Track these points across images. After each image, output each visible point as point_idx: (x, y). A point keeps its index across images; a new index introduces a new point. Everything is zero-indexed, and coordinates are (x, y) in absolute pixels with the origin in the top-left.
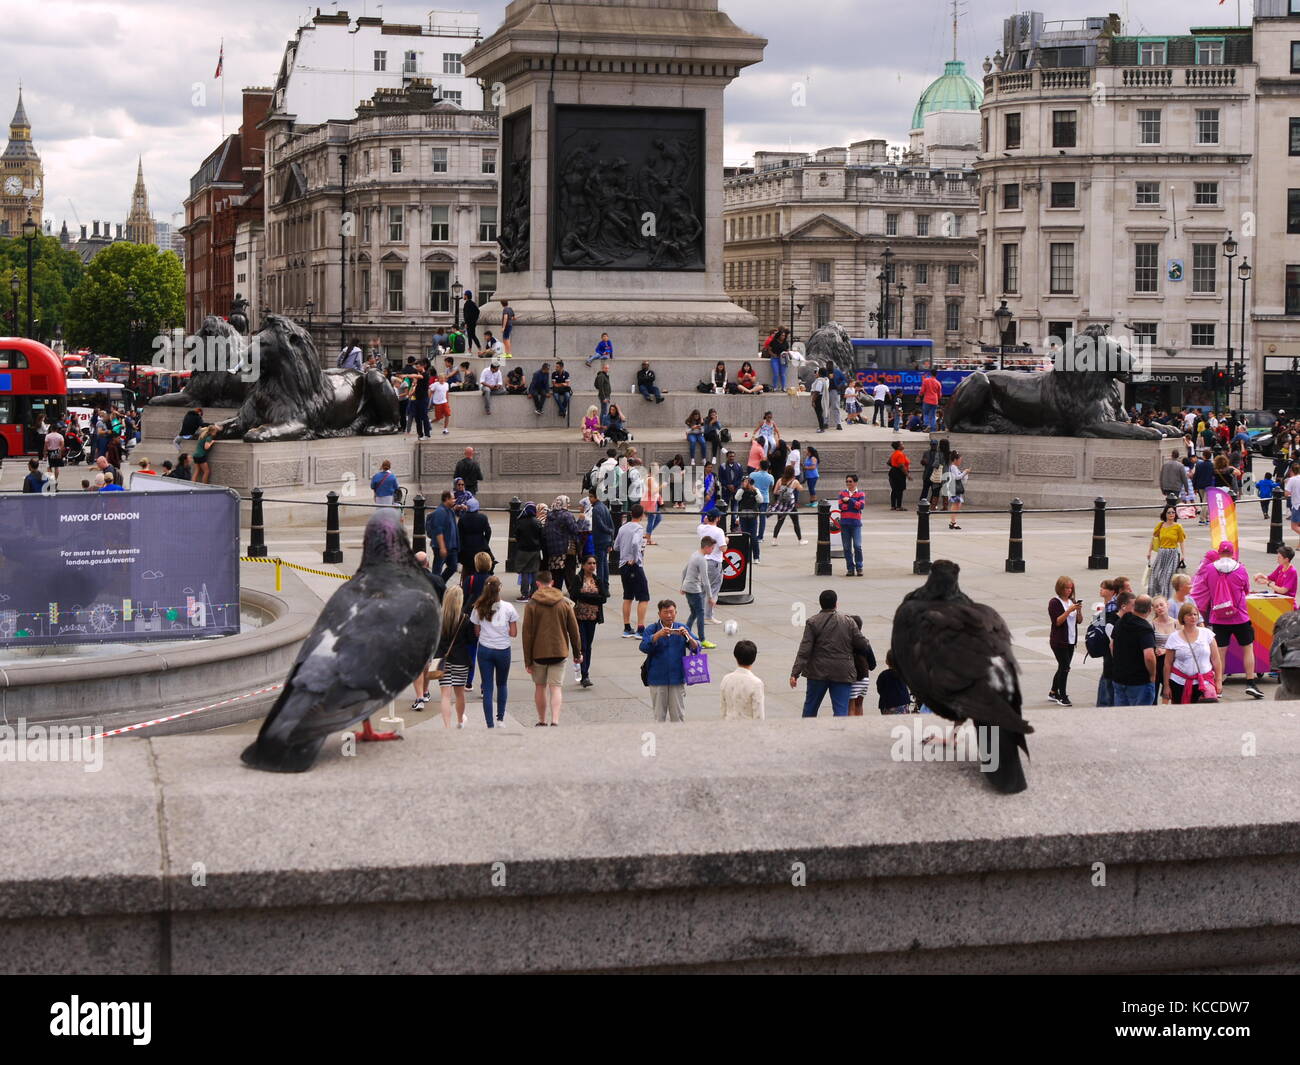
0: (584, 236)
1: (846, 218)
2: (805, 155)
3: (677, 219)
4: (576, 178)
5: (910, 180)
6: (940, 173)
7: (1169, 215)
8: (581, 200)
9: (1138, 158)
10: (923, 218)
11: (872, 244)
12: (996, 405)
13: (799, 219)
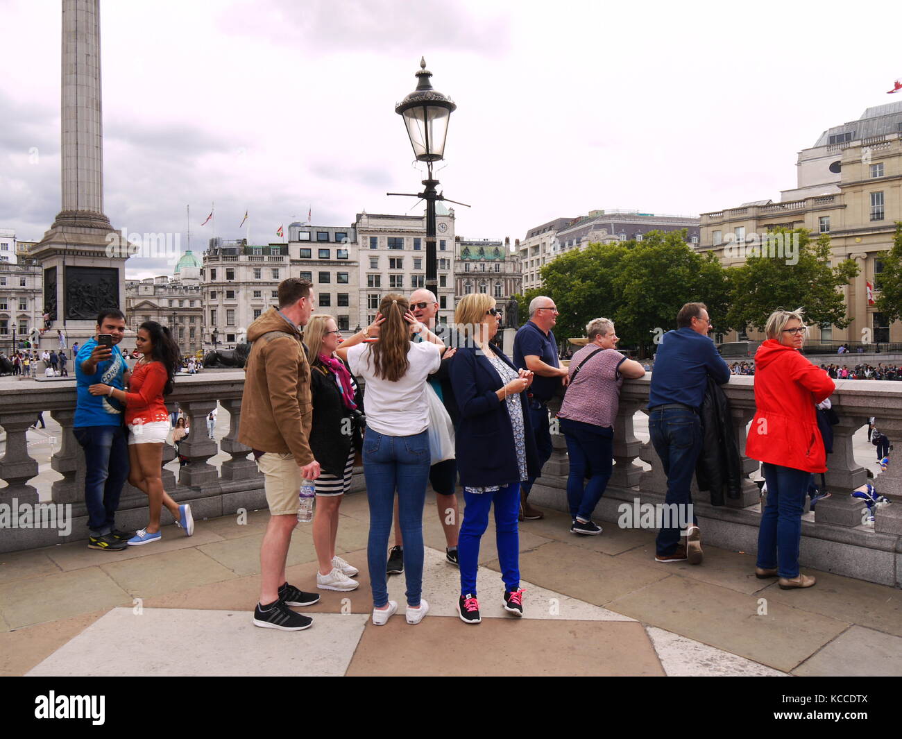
0: (77, 309)
1: (155, 302)
2: (139, 281)
3: (109, 303)
4: (74, 290)
5: (176, 289)
6: (186, 287)
7: (264, 301)
8: (75, 297)
9: (254, 283)
10: (181, 302)
11: (164, 310)
12: (218, 359)
13: (137, 302)
